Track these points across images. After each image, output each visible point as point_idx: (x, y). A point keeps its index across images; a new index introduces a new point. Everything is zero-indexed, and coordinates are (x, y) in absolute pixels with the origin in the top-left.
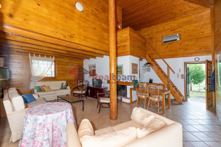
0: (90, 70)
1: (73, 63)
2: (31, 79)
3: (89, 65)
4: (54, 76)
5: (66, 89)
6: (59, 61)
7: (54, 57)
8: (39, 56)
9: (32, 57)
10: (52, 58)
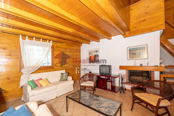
0: (91, 55)
1: (71, 49)
2: (21, 71)
3: (88, 51)
4: (51, 65)
5: (67, 80)
6: (57, 46)
7: (51, 42)
8: (33, 40)
9: (24, 41)
10: (50, 42)
